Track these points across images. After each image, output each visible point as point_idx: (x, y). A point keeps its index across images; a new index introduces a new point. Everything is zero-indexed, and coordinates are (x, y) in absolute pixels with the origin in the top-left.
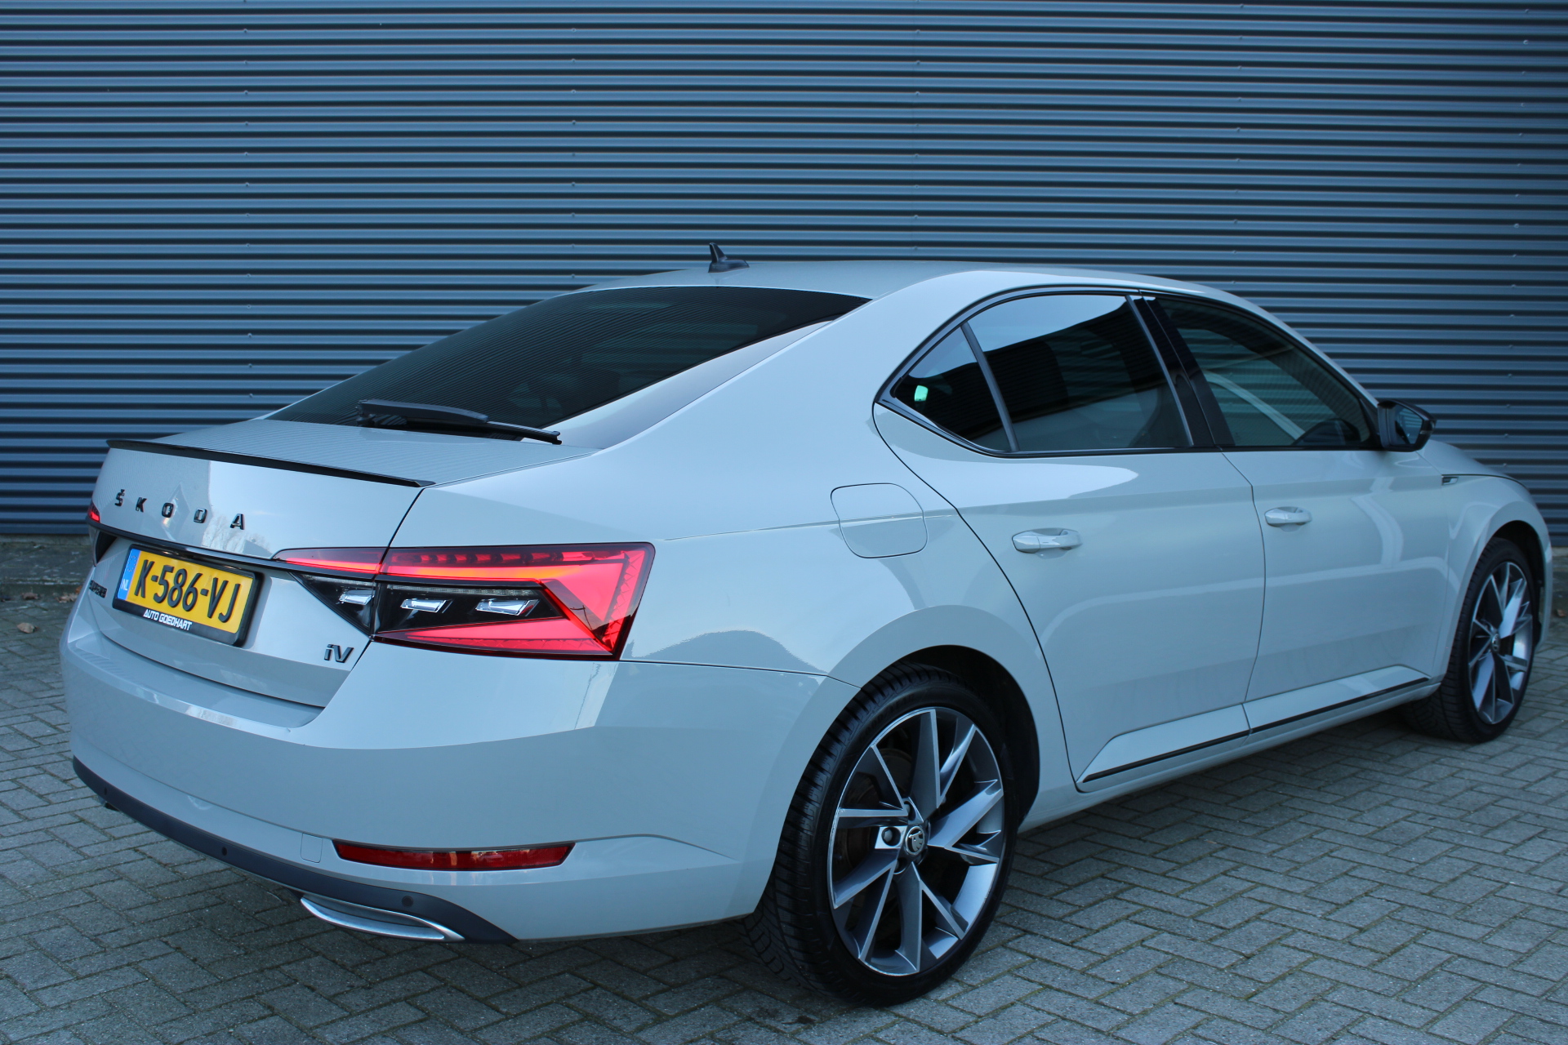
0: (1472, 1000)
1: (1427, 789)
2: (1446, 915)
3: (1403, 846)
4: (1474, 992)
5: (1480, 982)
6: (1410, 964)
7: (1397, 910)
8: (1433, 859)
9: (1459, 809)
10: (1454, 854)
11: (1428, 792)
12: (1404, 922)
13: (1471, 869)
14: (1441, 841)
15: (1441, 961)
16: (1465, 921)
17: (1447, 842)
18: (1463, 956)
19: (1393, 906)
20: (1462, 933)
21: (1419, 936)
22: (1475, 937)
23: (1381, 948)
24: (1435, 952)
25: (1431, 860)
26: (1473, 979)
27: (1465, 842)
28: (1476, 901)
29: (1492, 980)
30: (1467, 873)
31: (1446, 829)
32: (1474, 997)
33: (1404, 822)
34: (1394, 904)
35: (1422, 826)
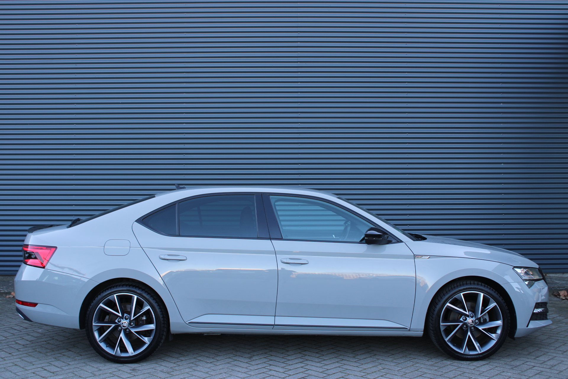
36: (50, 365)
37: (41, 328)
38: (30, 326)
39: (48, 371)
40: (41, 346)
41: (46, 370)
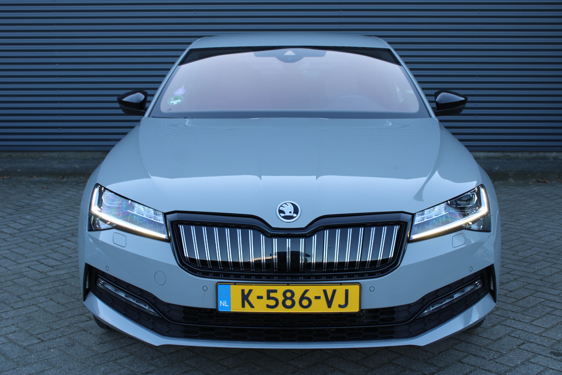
0: (550, 314)
1: (547, 244)
2: (545, 287)
3: (533, 263)
4: (551, 311)
5: (554, 308)
6: (528, 302)
7: (526, 285)
8: (544, 268)
9: (558, 251)
10: (554, 266)
11: (547, 245)
12: (528, 289)
13: (559, 271)
14: (549, 262)
15: (540, 302)
16: (552, 289)
17: (551, 262)
18: (549, 300)
19: (525, 284)
20: (551, 292)
21: (534, 293)
22: (556, 294)
23: (517, 297)
24: (539, 299)
25: (543, 268)
26: (552, 307)
27: (559, 262)
28: (558, 282)
29: (559, 308)
30: (558, 273)
31: (552, 258)
32: (551, 313)
33: (535, 256)
34: (525, 283)
35: (542, 257)
36: (47, 257)
37: (29, 214)
38: (15, 211)
39: (46, 265)
40: (33, 235)
41: (43, 264)
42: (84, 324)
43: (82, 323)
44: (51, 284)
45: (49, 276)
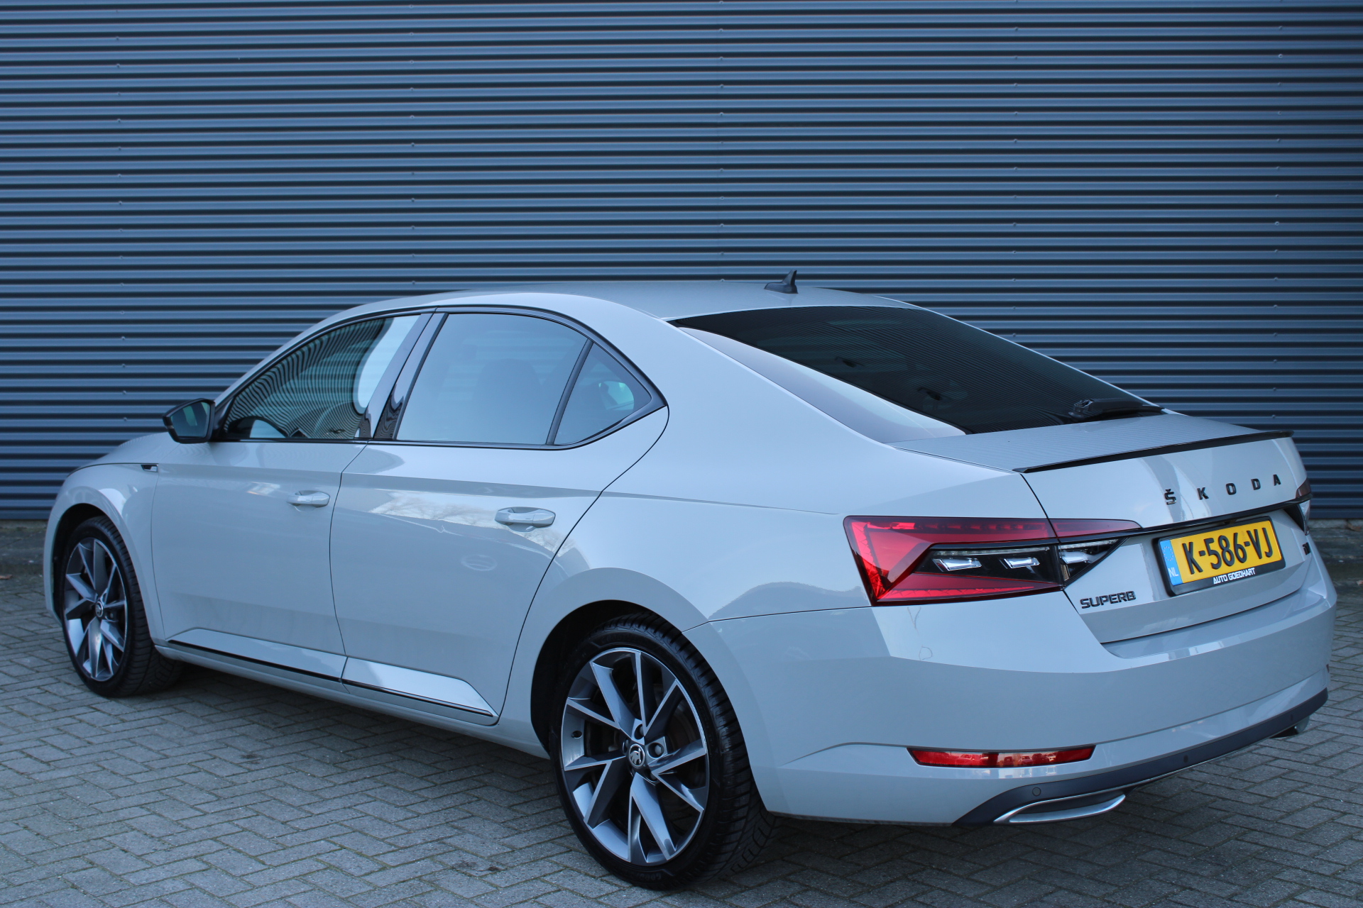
36: (42, 744)
37: (30, 655)
38: (5, 648)
39: (36, 759)
40: (27, 699)
41: (30, 756)
42: (77, 874)
43: (74, 874)
44: (34, 797)
45: (36, 782)
